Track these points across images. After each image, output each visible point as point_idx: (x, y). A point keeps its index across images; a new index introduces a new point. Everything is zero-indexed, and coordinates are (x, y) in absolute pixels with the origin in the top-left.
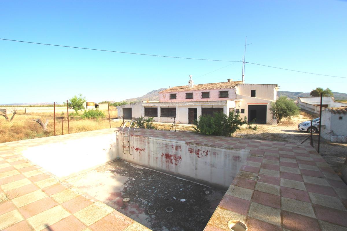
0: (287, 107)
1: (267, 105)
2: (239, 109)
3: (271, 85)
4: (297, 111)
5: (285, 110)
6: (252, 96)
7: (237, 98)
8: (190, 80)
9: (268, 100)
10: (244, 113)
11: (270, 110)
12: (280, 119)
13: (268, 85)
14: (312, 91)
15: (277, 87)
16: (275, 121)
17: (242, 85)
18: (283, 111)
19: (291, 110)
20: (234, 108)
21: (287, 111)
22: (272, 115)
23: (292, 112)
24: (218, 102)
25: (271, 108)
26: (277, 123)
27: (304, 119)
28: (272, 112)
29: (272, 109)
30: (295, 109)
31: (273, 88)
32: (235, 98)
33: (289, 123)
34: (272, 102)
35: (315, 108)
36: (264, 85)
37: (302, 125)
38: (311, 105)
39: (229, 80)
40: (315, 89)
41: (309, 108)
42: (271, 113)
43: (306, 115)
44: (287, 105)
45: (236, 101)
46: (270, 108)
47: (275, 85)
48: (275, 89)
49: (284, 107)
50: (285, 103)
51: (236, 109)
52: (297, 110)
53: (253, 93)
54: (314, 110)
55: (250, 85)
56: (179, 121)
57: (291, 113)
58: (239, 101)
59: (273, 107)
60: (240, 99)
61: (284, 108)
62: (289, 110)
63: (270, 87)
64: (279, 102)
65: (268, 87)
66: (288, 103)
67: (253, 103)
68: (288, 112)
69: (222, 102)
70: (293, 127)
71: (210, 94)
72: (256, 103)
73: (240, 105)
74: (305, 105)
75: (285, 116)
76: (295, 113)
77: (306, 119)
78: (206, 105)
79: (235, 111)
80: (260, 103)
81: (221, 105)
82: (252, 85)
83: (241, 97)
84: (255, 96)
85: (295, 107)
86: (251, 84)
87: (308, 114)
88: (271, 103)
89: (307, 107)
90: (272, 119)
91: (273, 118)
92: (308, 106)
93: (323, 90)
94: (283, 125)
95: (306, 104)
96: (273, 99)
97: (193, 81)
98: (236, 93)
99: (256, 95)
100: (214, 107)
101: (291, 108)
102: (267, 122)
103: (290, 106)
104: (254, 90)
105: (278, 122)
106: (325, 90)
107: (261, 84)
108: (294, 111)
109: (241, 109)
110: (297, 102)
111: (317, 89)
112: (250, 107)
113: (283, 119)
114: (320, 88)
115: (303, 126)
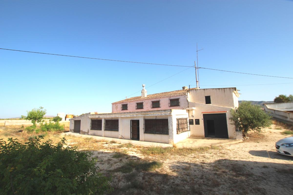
0: (253, 116)
1: (226, 114)
2: (192, 120)
3: (228, 89)
4: (268, 121)
5: (250, 120)
6: (207, 103)
7: (189, 106)
8: (143, 90)
9: (227, 107)
10: (199, 124)
11: (230, 120)
12: (246, 131)
13: (224, 89)
14: (275, 98)
15: (236, 90)
16: (240, 134)
17: (194, 90)
18: (248, 121)
19: (259, 120)
20: (186, 119)
21: (254, 121)
22: (234, 126)
23: (261, 122)
24: (161, 111)
25: (232, 117)
26: (242, 137)
27: (278, 129)
28: (234, 122)
29: (234, 119)
30: (265, 118)
31: (231, 92)
32: (187, 106)
33: (259, 138)
34: (232, 109)
35: (287, 115)
36: (219, 89)
37: (282, 145)
38: (281, 112)
39: (184, 88)
40: (278, 96)
41: (279, 115)
42: (232, 124)
43: (278, 124)
44: (253, 113)
45: (189, 110)
46: (230, 117)
47: (233, 88)
48: (233, 93)
49: (249, 115)
50: (249, 110)
51: (189, 120)
52: (267, 119)
53: (208, 100)
54: (287, 118)
55: (203, 91)
56: (122, 136)
57: (260, 124)
58: (192, 110)
59: (234, 116)
60: (192, 107)
61: (249, 117)
62: (255, 119)
63: (227, 91)
64: (242, 109)
65: (224, 91)
66: (253, 110)
67: (209, 111)
68: (256, 123)
69: (166, 111)
70: (266, 143)
71: (160, 102)
72: (212, 111)
73: (193, 115)
74: (273, 112)
75: (253, 128)
76: (265, 124)
77: (280, 129)
78: (148, 115)
79: (188, 121)
80: (217, 111)
81: (165, 116)
82: (206, 90)
83: (193, 105)
84: (210, 103)
85: (264, 115)
86: (204, 89)
87: (281, 123)
88: (230, 111)
89: (276, 115)
90: (235, 131)
91: (237, 130)
92: (277, 113)
93: (286, 97)
94: (251, 140)
95: (274, 110)
96: (233, 106)
97: (145, 90)
98: (188, 100)
99: (211, 101)
100: (158, 118)
101: (258, 116)
102: (229, 136)
103: (256, 115)
104: (209, 95)
105: (244, 136)
106: (288, 97)
107: (216, 89)
108: (264, 120)
109: (195, 119)
110: (263, 109)
111: (280, 96)
112: (206, 116)
113: (251, 132)
114: (283, 95)
115: (287, 147)
